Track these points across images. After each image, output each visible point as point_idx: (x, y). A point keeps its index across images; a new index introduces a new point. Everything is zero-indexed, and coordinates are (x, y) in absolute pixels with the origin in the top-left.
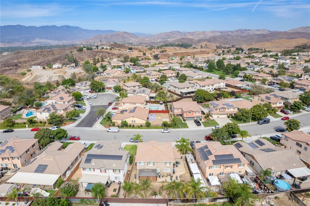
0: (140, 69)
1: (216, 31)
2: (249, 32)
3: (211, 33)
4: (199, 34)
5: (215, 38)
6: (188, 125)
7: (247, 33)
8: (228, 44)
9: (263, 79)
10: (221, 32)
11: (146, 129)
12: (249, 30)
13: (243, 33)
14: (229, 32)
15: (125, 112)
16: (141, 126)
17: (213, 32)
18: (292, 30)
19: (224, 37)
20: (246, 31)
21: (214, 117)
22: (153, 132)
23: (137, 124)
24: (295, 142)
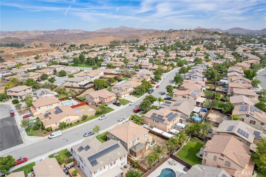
0: (7, 72)
1: (38, 31)
2: (68, 31)
3: (34, 33)
4: (22, 34)
5: (43, 37)
6: (112, 108)
7: (67, 32)
8: (58, 42)
9: (122, 65)
10: (44, 32)
11: (84, 122)
12: (68, 30)
13: (64, 32)
14: (51, 31)
15: (49, 115)
16: (78, 121)
17: (36, 32)
18: (98, 31)
19: (50, 36)
20: (66, 31)
21: (122, 97)
22: (93, 122)
23: (74, 122)
24: (182, 96)
